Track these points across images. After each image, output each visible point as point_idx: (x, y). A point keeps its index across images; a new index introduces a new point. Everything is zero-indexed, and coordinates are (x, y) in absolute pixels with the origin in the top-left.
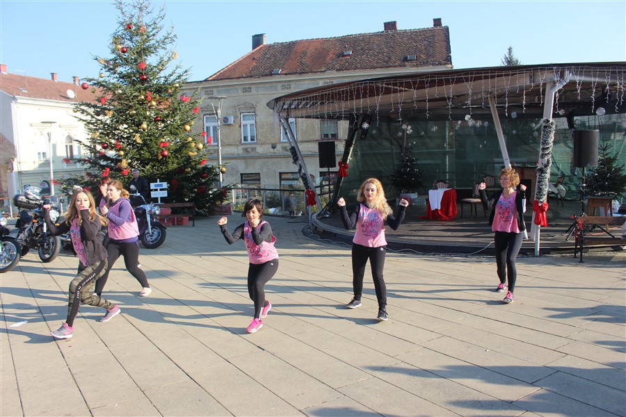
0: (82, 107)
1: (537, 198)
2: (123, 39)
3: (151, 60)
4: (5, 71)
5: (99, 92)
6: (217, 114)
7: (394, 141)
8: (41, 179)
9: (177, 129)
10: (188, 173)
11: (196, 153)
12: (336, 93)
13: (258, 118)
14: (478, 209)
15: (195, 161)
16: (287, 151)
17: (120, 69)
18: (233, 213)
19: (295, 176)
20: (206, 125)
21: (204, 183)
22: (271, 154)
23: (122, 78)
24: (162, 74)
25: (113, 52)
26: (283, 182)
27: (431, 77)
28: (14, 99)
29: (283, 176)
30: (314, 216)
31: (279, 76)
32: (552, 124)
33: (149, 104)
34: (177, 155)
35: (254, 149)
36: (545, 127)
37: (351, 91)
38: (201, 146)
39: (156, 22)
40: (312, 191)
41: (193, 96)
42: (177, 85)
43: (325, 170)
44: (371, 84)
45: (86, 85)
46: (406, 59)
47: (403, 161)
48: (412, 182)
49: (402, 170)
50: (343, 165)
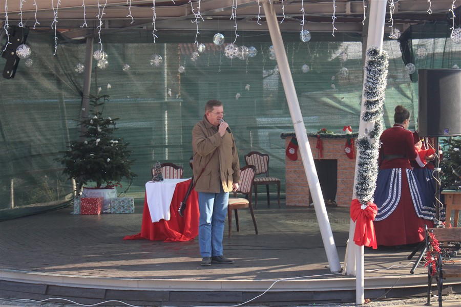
1: (358, 195)
7: (66, 82)
14: (240, 219)
32: (382, 57)
36: (371, 63)
47: (86, 122)
48: (106, 166)
49: (86, 142)
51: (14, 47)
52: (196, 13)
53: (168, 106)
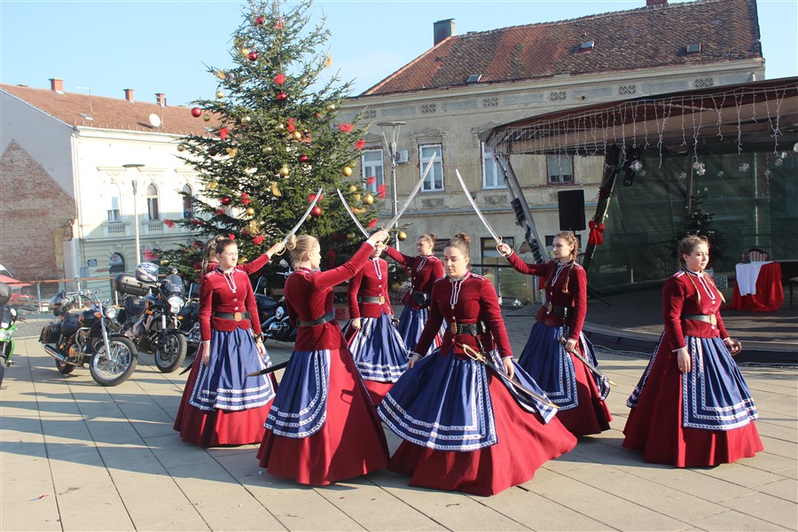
0: (192, 142)
2: (250, 38)
3: (293, 69)
4: (60, 89)
5: (216, 119)
6: (390, 148)
7: (672, 186)
8: (112, 250)
9: (332, 173)
10: (351, 240)
11: (363, 210)
12: (593, 119)
13: (446, 152)
15: (361, 222)
16: (494, 203)
17: (246, 85)
20: (365, 164)
22: (468, 209)
23: (250, 97)
24: (308, 91)
25: (236, 59)
26: (486, 253)
27: (745, 90)
28: (75, 129)
29: (487, 244)
31: (477, 86)
33: (290, 136)
35: (440, 202)
37: (618, 116)
38: (370, 199)
39: (300, 12)
41: (354, 123)
42: (333, 107)
44: (649, 104)
45: (198, 111)
46: (683, 52)
47: (688, 218)
50: (596, 226)
51: (629, 164)
52: (775, 128)
53: (759, 203)
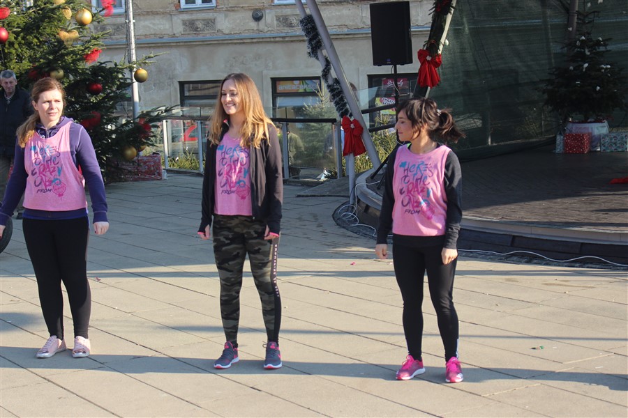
11: (75, 34)
15: (73, 52)
16: (291, 25)
18: (165, 175)
19: (310, 87)
21: (96, 106)
22: (255, 35)
26: (280, 101)
29: (282, 87)
30: (362, 181)
34: (30, 38)
35: (210, 23)
38: (87, 16)
40: (355, 122)
43: (387, 69)
47: (571, 45)
48: (595, 95)
49: (571, 68)
50: (429, 58)
